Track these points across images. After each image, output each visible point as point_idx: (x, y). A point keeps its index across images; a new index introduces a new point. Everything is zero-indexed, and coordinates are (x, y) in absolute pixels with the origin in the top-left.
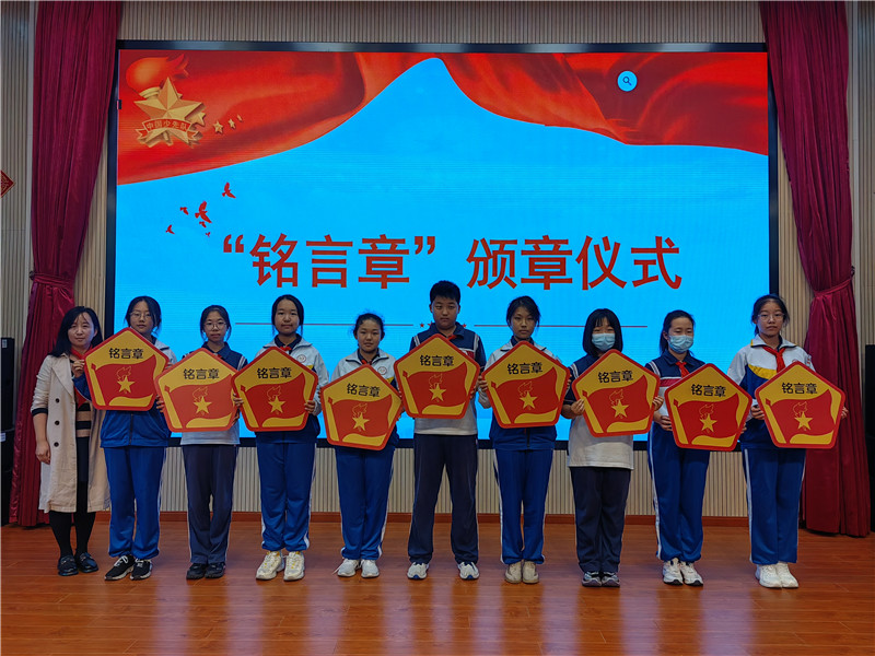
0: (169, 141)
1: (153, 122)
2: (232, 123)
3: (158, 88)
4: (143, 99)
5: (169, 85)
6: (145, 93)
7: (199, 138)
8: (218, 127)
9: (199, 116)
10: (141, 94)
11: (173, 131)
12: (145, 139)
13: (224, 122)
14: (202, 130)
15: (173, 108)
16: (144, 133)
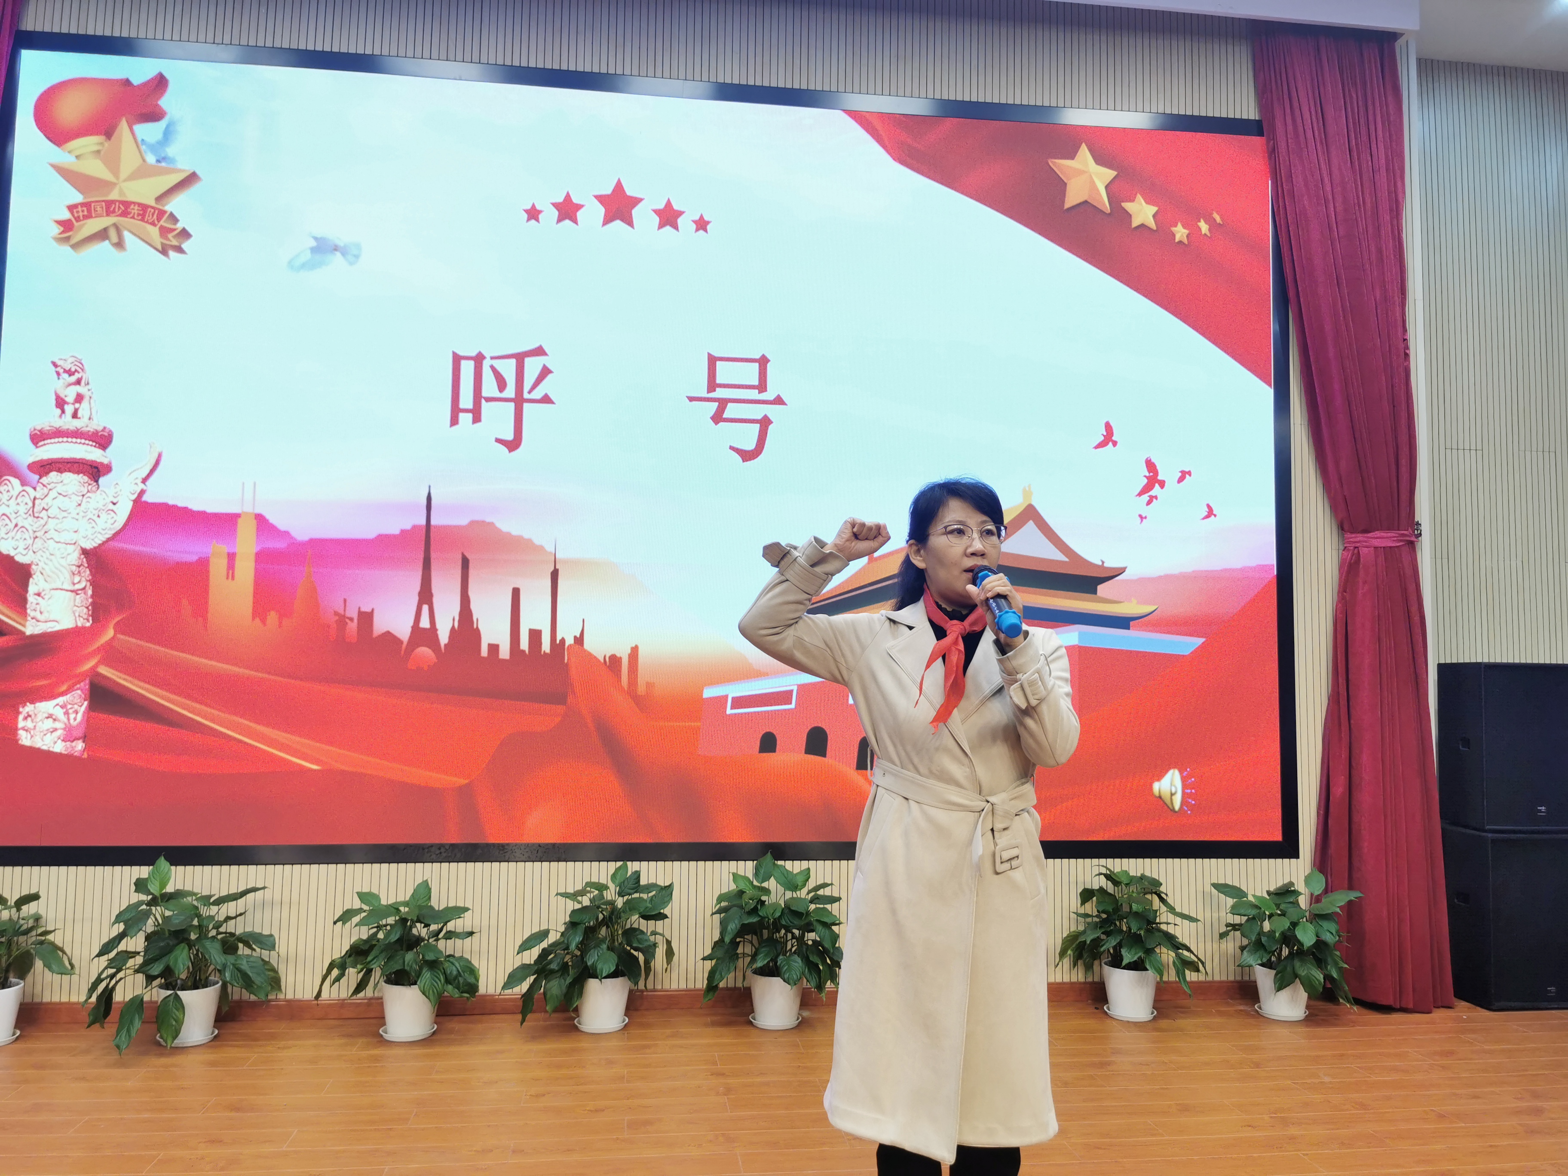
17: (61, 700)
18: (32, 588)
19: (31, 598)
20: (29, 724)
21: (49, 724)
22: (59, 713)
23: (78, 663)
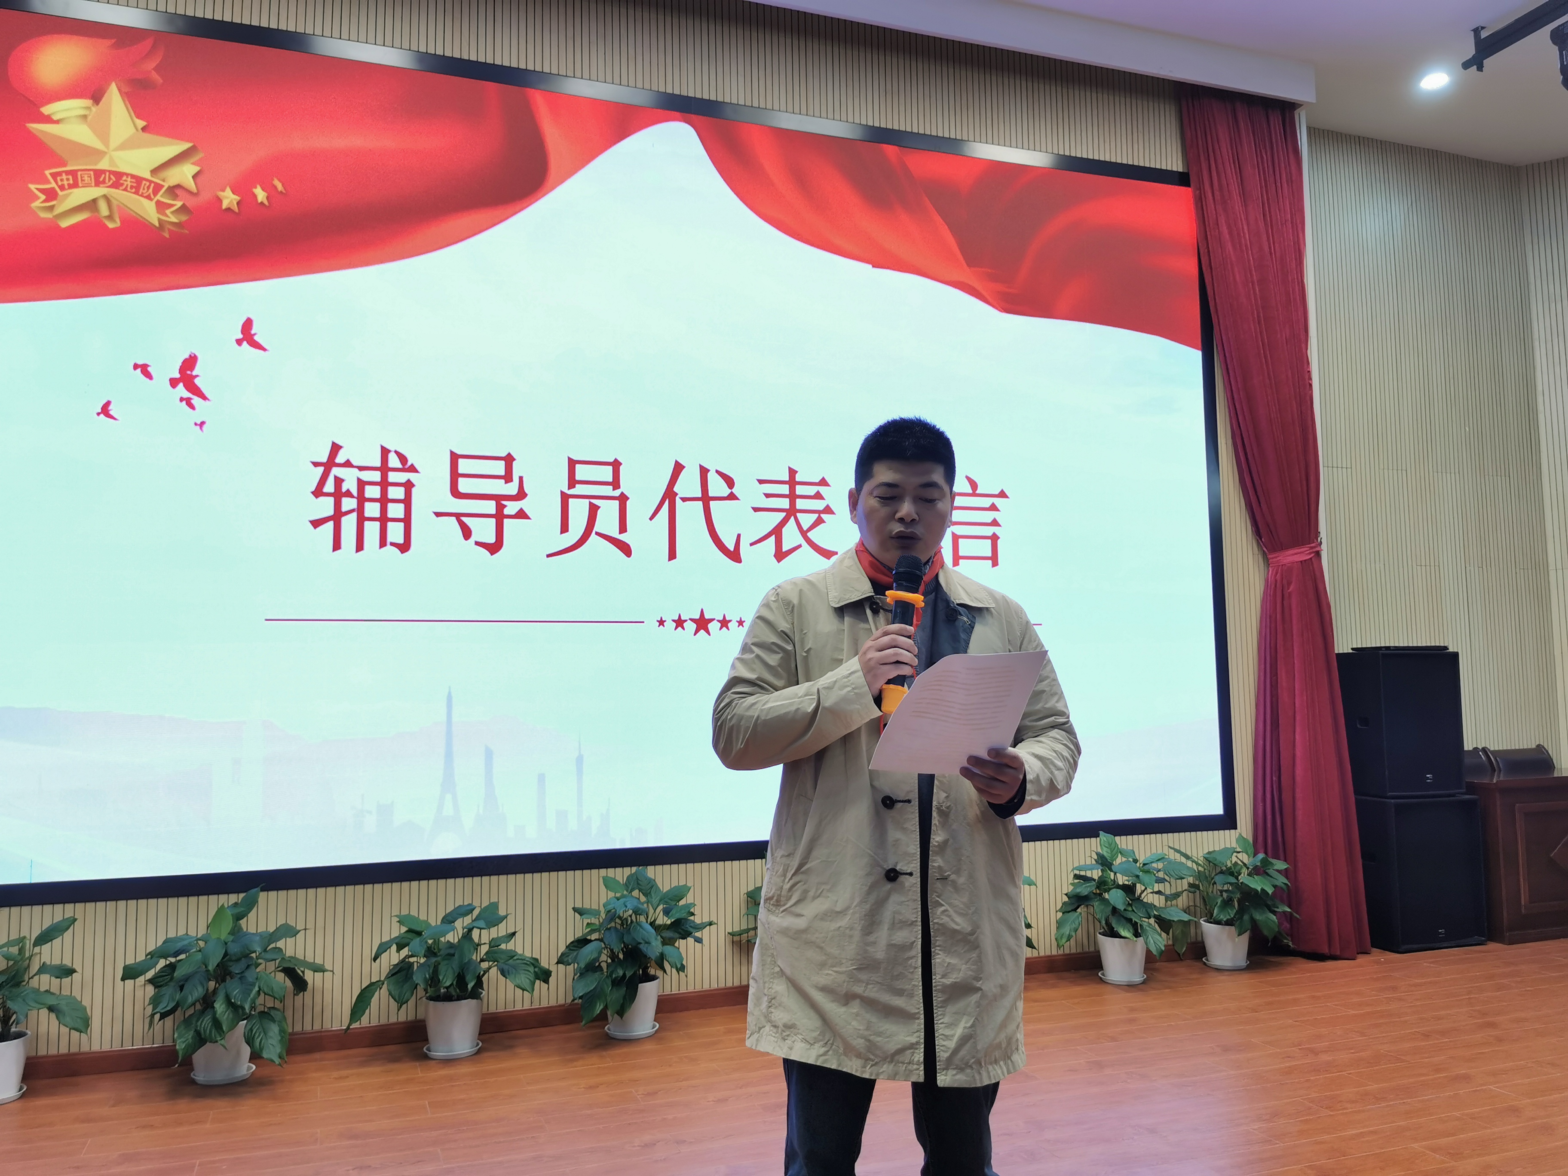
0: (110, 217)
1: (73, 173)
2: (261, 195)
3: (87, 102)
4: (48, 120)
5: (114, 96)
6: (54, 109)
7: (184, 218)
8: (229, 199)
9: (185, 174)
10: (47, 110)
11: (123, 197)
12: (51, 208)
13: (242, 188)
14: (191, 202)
15: (123, 147)
16: (51, 195)
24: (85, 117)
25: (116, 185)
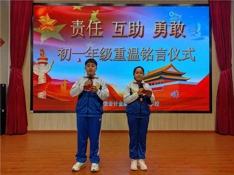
1: (43, 25)
3: (44, 16)
4: (40, 19)
6: (41, 17)
11: (49, 28)
15: (48, 21)
16: (41, 28)
17: (43, 92)
18: (39, 78)
19: (39, 80)
20: (39, 95)
21: (42, 95)
22: (43, 94)
23: (45, 88)
24: (44, 18)
25: (48, 26)
